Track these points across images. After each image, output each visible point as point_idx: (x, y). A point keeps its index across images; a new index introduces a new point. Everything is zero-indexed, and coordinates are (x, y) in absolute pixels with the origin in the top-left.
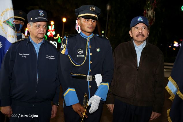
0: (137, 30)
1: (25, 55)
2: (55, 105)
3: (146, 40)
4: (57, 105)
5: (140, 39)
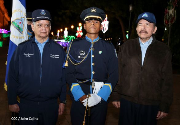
0: (140, 26)
1: (29, 54)
2: (62, 103)
4: (64, 103)
5: (143, 35)
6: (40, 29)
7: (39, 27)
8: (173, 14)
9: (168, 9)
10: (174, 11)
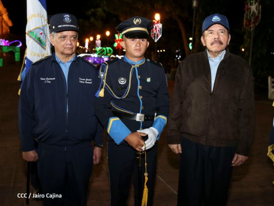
1: (49, 79)
2: (98, 146)
3: (226, 49)
4: (101, 147)
6: (63, 43)
7: (61, 41)
8: (256, 12)
10: (259, 7)
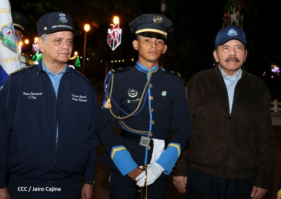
0: (226, 50)
1: (34, 94)
2: (88, 183)
4: (92, 184)
5: (232, 65)
9: (229, 12)
